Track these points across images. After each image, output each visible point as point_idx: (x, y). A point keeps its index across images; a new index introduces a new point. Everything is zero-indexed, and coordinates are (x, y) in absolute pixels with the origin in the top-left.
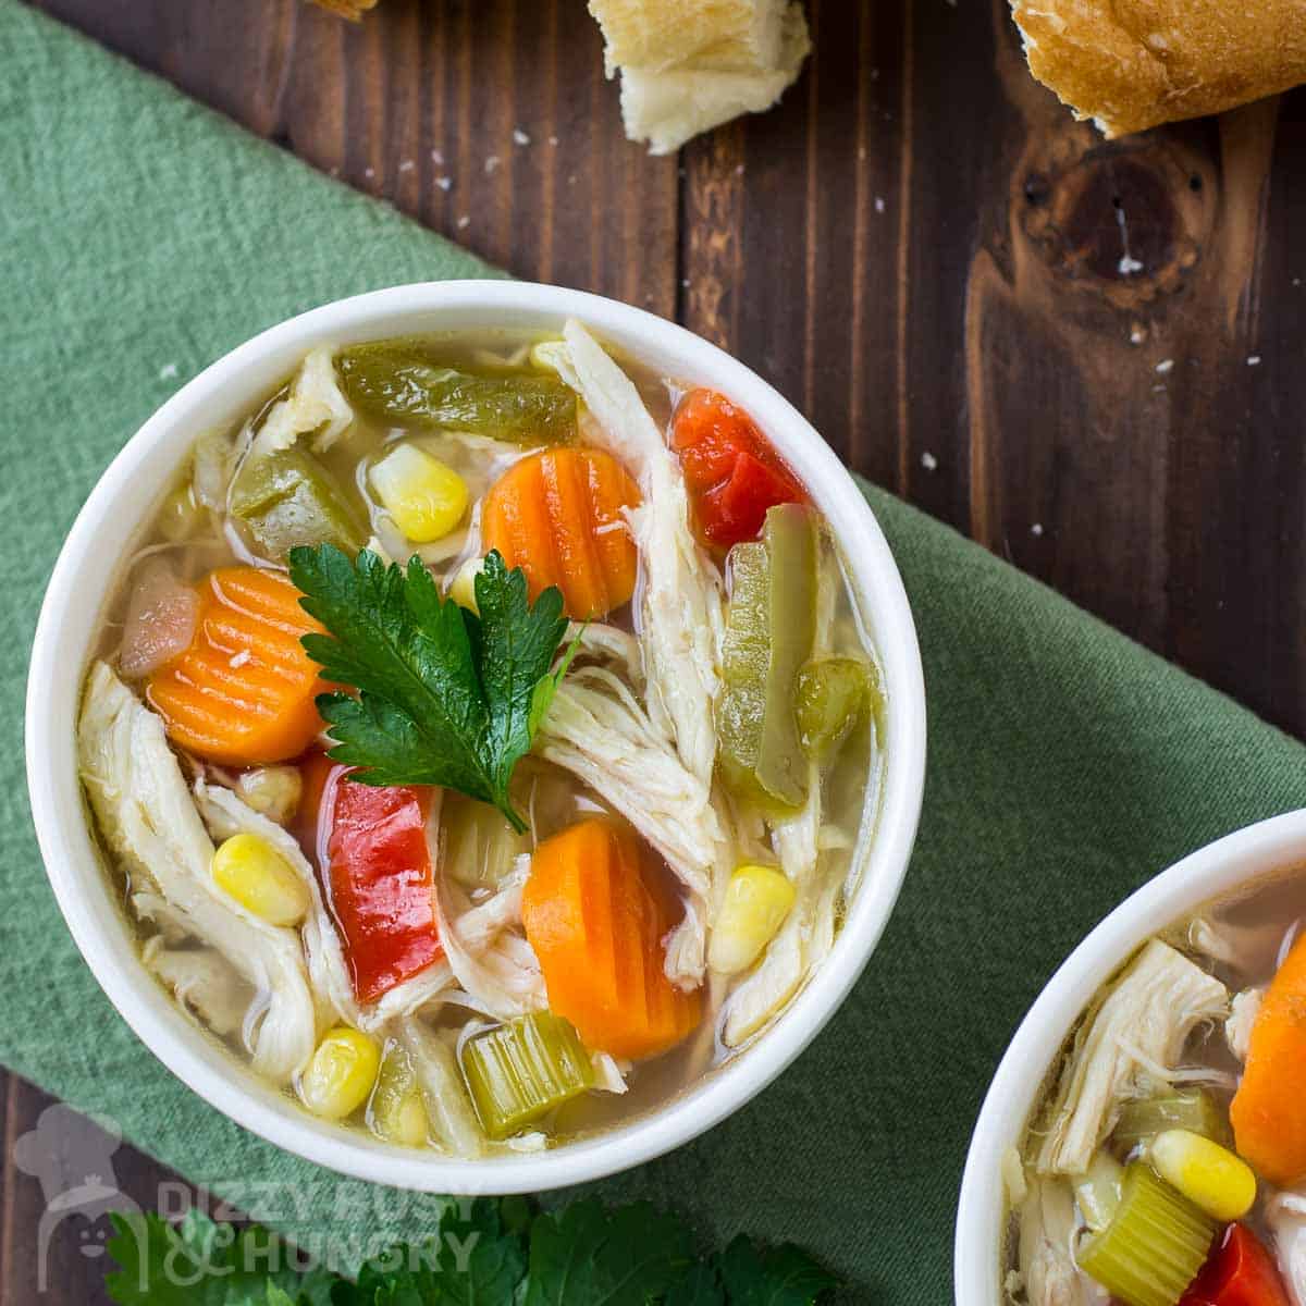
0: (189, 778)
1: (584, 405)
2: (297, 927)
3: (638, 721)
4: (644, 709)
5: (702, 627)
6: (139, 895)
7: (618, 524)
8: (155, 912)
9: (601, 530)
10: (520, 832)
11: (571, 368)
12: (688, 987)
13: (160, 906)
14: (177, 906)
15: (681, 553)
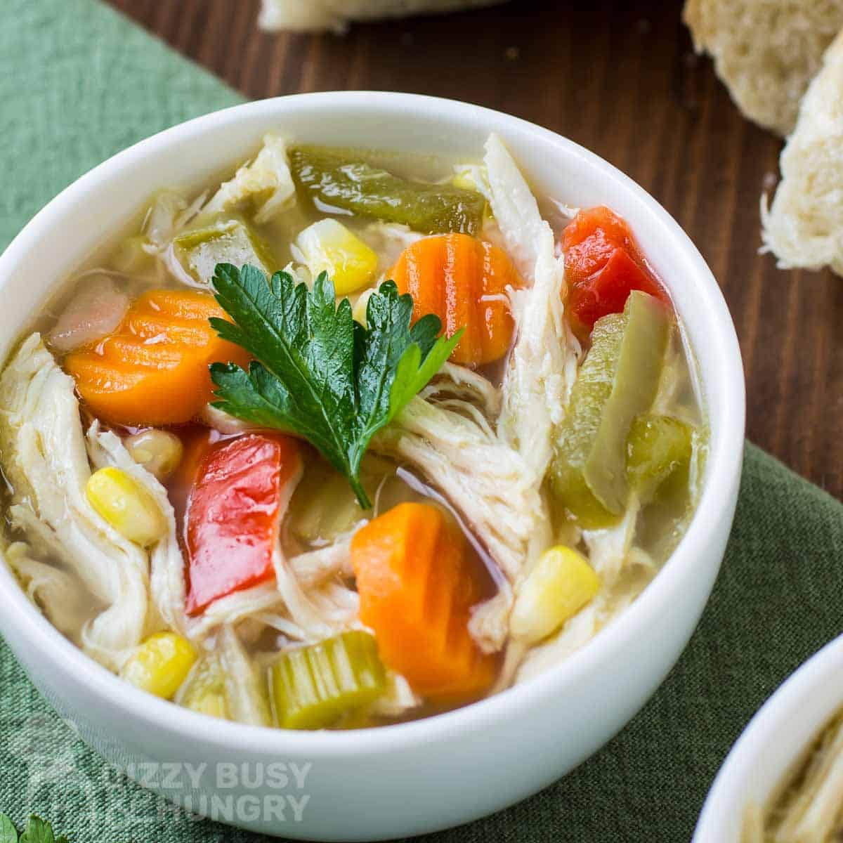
0: (85, 425)
1: (490, 211)
2: (149, 549)
3: (486, 434)
4: (494, 429)
5: (559, 377)
6: (17, 506)
7: (500, 297)
8: (28, 525)
9: (485, 298)
10: (363, 508)
11: (486, 184)
12: (487, 649)
13: (32, 519)
14: (47, 523)
15: (551, 315)
